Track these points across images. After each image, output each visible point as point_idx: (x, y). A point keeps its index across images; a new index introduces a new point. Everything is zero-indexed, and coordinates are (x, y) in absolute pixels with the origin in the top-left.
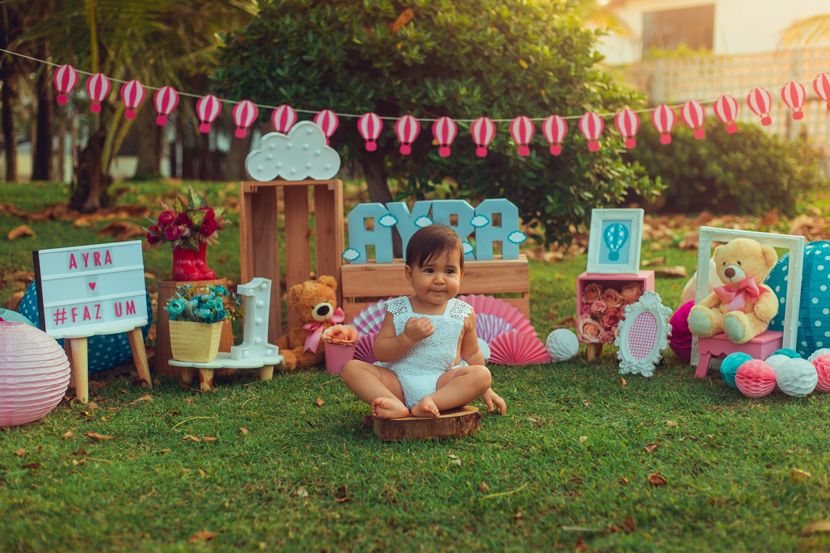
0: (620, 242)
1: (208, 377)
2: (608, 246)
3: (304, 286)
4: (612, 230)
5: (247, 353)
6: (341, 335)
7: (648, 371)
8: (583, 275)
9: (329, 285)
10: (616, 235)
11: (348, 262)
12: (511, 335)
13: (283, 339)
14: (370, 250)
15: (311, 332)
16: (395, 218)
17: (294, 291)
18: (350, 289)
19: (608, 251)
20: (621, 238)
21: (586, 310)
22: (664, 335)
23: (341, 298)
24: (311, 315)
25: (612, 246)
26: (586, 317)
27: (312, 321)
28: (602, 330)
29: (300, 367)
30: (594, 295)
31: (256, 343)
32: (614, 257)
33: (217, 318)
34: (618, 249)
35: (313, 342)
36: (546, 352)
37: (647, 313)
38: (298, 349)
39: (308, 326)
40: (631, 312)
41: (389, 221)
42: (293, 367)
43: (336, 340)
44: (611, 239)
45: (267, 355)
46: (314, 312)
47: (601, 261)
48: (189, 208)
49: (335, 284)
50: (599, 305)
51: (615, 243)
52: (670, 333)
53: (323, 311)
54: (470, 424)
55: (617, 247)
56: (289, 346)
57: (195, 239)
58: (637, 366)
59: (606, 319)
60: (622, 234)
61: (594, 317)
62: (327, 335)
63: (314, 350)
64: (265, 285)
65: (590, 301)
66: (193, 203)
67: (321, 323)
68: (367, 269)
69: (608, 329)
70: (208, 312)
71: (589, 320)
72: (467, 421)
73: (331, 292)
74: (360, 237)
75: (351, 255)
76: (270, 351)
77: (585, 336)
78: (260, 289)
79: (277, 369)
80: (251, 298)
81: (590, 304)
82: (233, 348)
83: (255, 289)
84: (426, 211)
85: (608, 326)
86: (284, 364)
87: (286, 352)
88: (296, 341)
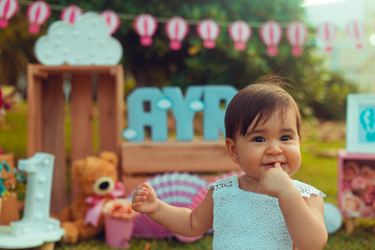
2: (365, 128)
4: (368, 114)
5: (27, 229)
6: (121, 210)
8: (343, 153)
9: (111, 161)
10: (371, 118)
11: (127, 140)
13: (65, 211)
14: (148, 130)
15: (92, 206)
16: (171, 101)
17: (77, 166)
18: (129, 165)
19: (365, 133)
21: (347, 186)
23: (121, 173)
24: (92, 189)
26: (347, 193)
27: (94, 195)
28: (363, 206)
29: (81, 240)
31: (37, 219)
32: (371, 138)
38: (79, 222)
39: (89, 200)
41: (164, 104)
42: (74, 239)
43: (117, 215)
44: (367, 121)
46: (96, 188)
49: (116, 160)
50: (359, 182)
51: (371, 125)
53: (105, 186)
56: (71, 219)
59: (367, 195)
61: (356, 193)
62: (108, 209)
63: (95, 223)
64: (47, 161)
65: (349, 178)
67: (101, 198)
68: (146, 147)
69: (369, 204)
71: (350, 196)
73: (112, 168)
74: (139, 118)
75: (130, 134)
76: (50, 227)
77: (348, 210)
78: (42, 164)
79: (58, 245)
80: (32, 173)
81: (350, 182)
82: (13, 224)
83: (36, 165)
84: (198, 96)
85: (369, 201)
86: (66, 238)
87: (68, 225)
88: (77, 214)
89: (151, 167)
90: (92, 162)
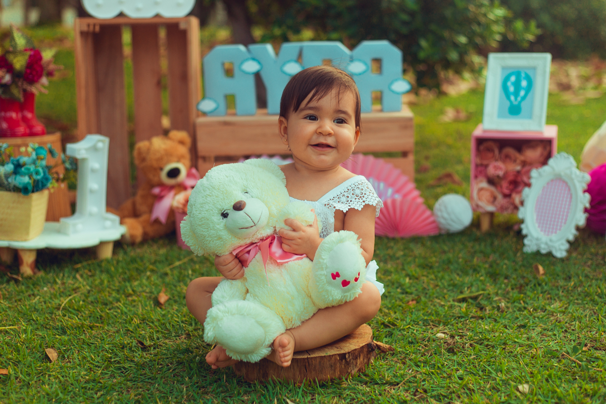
0: (522, 93)
1: (29, 259)
2: (508, 98)
3: (151, 143)
4: (513, 79)
5: (80, 226)
7: (560, 250)
8: (478, 132)
9: (182, 142)
10: (517, 85)
11: (205, 114)
12: (394, 202)
13: (128, 204)
14: (230, 100)
15: (160, 198)
16: (259, 63)
17: (139, 149)
18: (206, 146)
19: (508, 104)
20: (523, 89)
21: (481, 172)
22: (581, 208)
23: (195, 157)
24: (159, 177)
25: (512, 98)
26: (481, 181)
27: (161, 185)
28: (500, 197)
29: (146, 240)
30: (490, 155)
31: (91, 215)
32: (515, 111)
33: (38, 186)
34: (520, 102)
35: (161, 210)
36: (434, 222)
37: (559, 180)
38: (144, 217)
39: (156, 191)
40: (539, 177)
41: (251, 67)
42: (139, 239)
44: (512, 89)
45: (105, 228)
46: (163, 175)
47: (501, 115)
48: (11, 49)
49: (188, 140)
50: (497, 168)
51: (516, 94)
52: (588, 205)
53: (174, 173)
54: (360, 361)
55: (519, 99)
56: (135, 214)
57: (17, 86)
58: (546, 244)
59: (505, 184)
60: (524, 83)
61: (491, 181)
62: (178, 202)
63: (163, 218)
64: (100, 145)
65: (485, 162)
66: (16, 44)
67: (172, 188)
68: (226, 124)
69: (507, 196)
70: (26, 179)
71: (484, 184)
72: (356, 358)
73: (183, 150)
74: (219, 84)
75: (207, 105)
76: (108, 223)
77: (480, 203)
78: (95, 149)
79: (118, 245)
80: (84, 160)
81: (486, 166)
82: (63, 220)
83: (87, 150)
84: (295, 55)
85: (507, 191)
86: (128, 236)
87: (130, 221)
88: (142, 208)
89: (232, 149)
90: (158, 144)
